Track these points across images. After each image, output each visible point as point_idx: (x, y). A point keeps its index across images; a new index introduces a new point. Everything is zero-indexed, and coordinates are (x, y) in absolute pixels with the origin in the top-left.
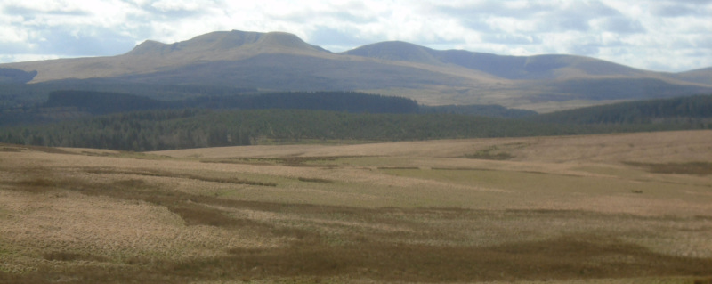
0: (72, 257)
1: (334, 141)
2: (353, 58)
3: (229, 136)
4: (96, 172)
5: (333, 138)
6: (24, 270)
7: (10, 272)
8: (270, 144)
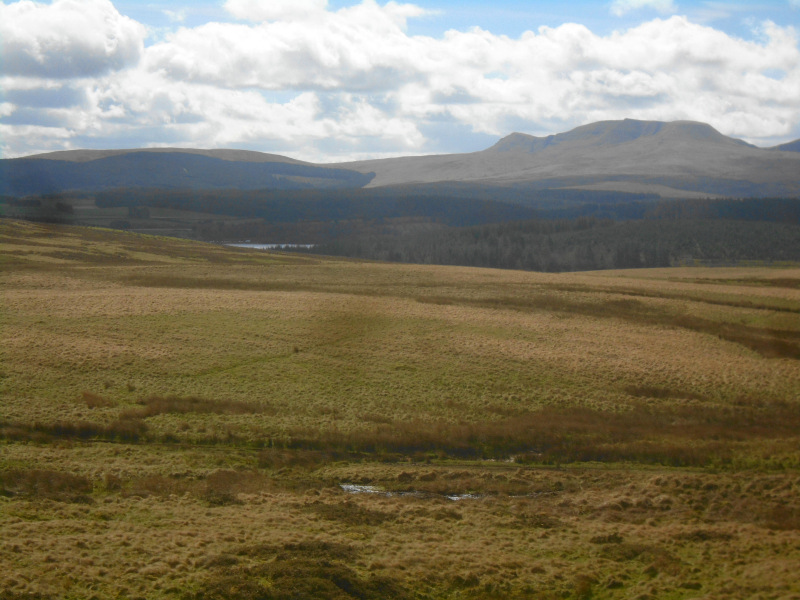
0: (665, 394)
1: (785, 263)
2: (788, 155)
3: (642, 255)
4: (570, 290)
5: (783, 259)
6: (617, 407)
7: (600, 410)
8: (697, 266)
